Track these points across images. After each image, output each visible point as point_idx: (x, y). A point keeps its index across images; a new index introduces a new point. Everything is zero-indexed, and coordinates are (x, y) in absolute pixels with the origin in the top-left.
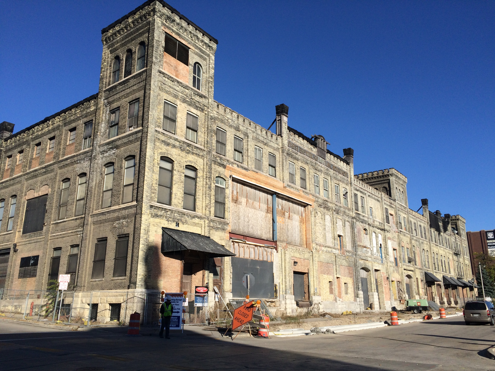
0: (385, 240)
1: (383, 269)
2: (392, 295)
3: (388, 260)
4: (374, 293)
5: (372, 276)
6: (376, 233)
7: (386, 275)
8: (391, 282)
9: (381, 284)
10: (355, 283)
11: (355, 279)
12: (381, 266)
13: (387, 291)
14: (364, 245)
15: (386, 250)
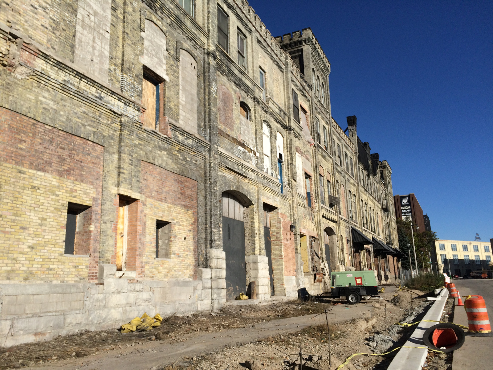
0: (291, 148)
1: (283, 207)
2: (299, 263)
3: (294, 190)
4: (260, 258)
5: (256, 218)
6: (272, 126)
7: (288, 221)
8: (298, 236)
9: (278, 239)
10: (202, 227)
11: (202, 214)
12: (278, 199)
13: (290, 255)
14: (239, 139)
15: (292, 169)
